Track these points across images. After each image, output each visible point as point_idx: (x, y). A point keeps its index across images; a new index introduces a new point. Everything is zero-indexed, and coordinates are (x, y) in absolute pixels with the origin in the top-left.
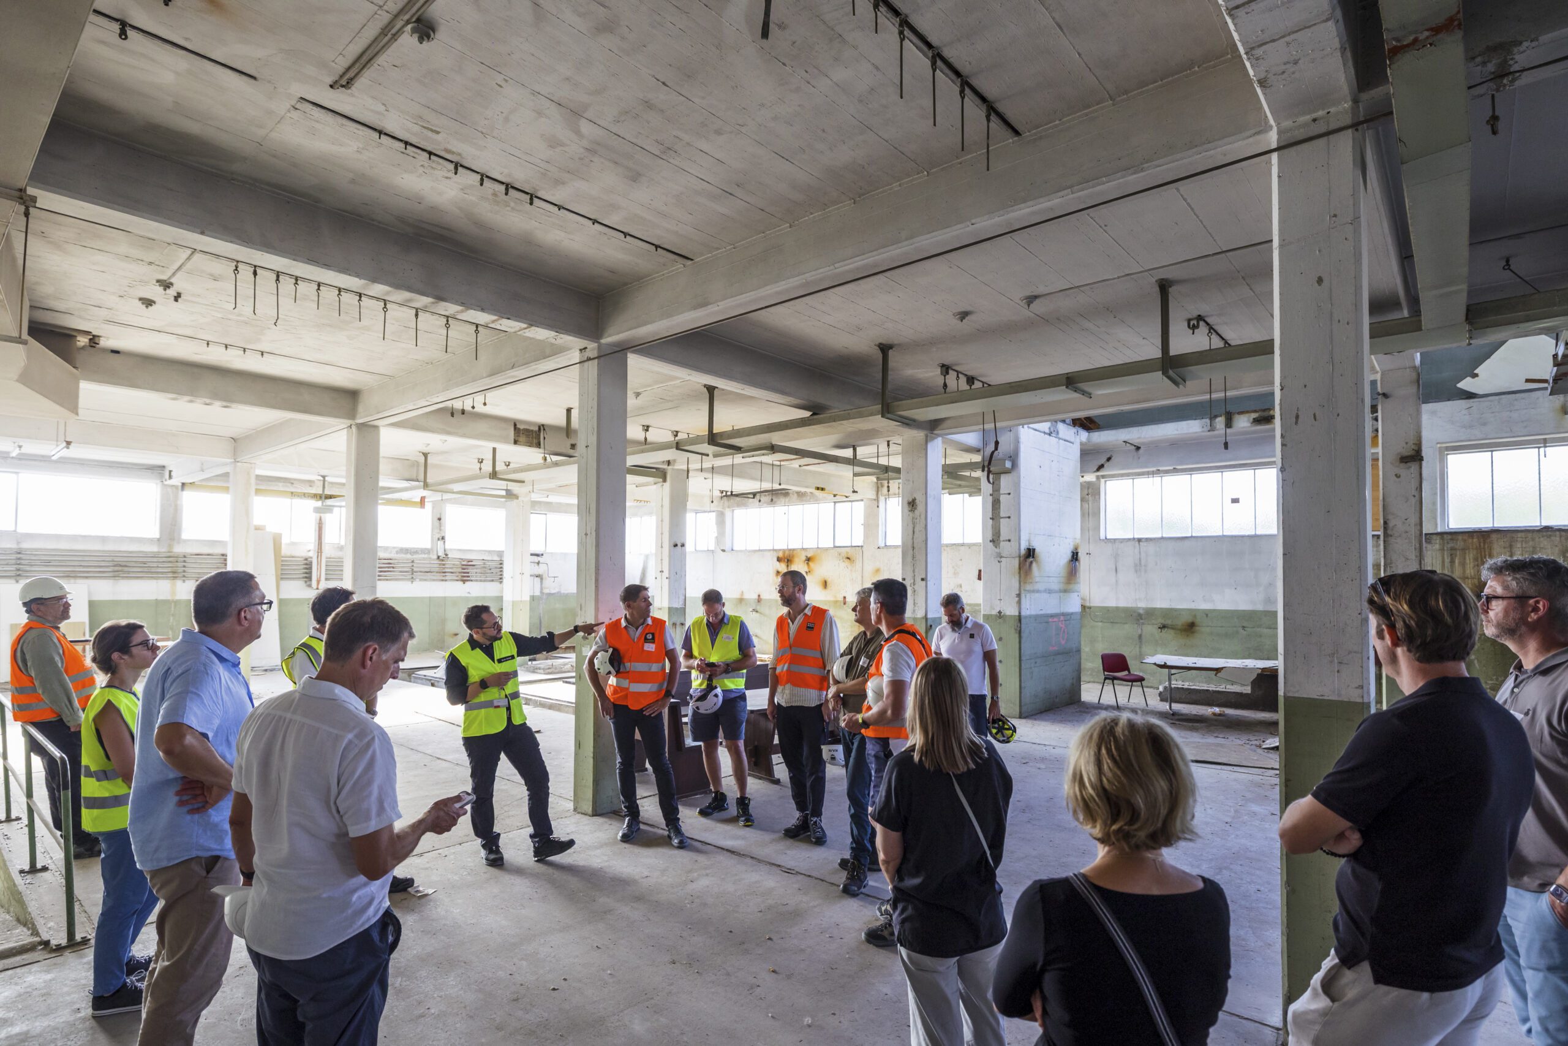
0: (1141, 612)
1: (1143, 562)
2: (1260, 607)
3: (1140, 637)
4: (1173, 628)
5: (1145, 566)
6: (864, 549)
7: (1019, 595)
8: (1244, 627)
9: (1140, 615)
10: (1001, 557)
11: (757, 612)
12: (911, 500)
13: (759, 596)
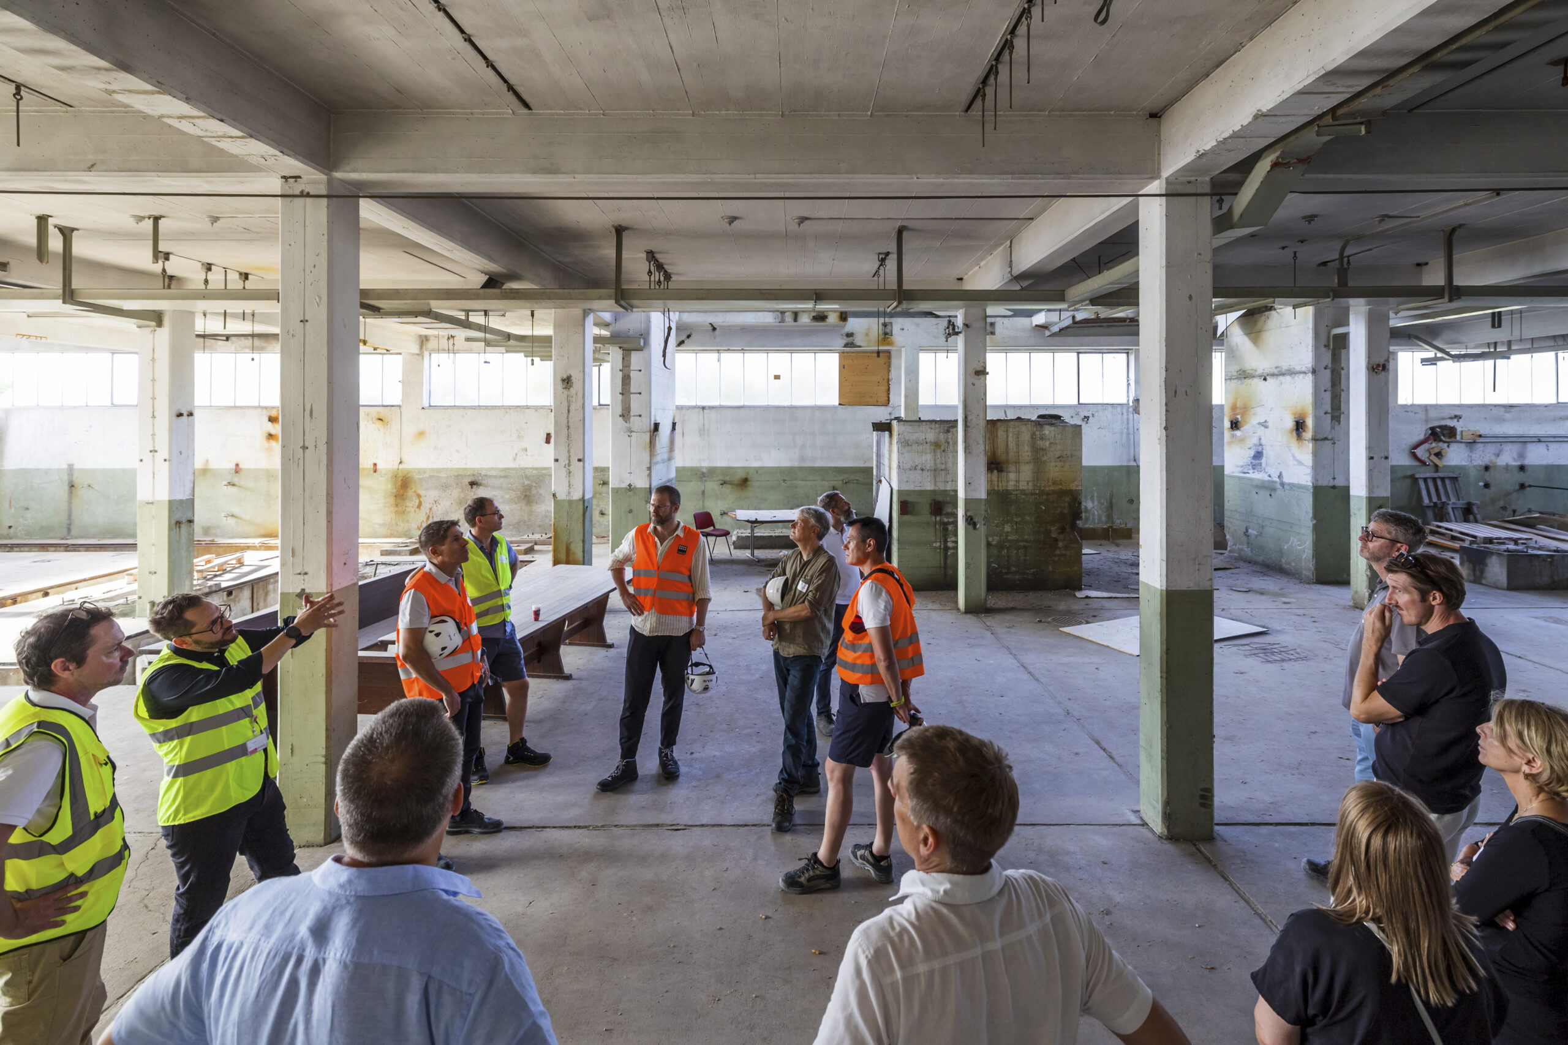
0: (704, 470)
1: (706, 427)
2: (796, 464)
3: (703, 492)
4: (731, 483)
5: (708, 430)
6: (403, 409)
7: (649, 469)
8: (784, 481)
9: (703, 474)
10: (632, 432)
11: (233, 485)
12: (565, 377)
13: (237, 465)
